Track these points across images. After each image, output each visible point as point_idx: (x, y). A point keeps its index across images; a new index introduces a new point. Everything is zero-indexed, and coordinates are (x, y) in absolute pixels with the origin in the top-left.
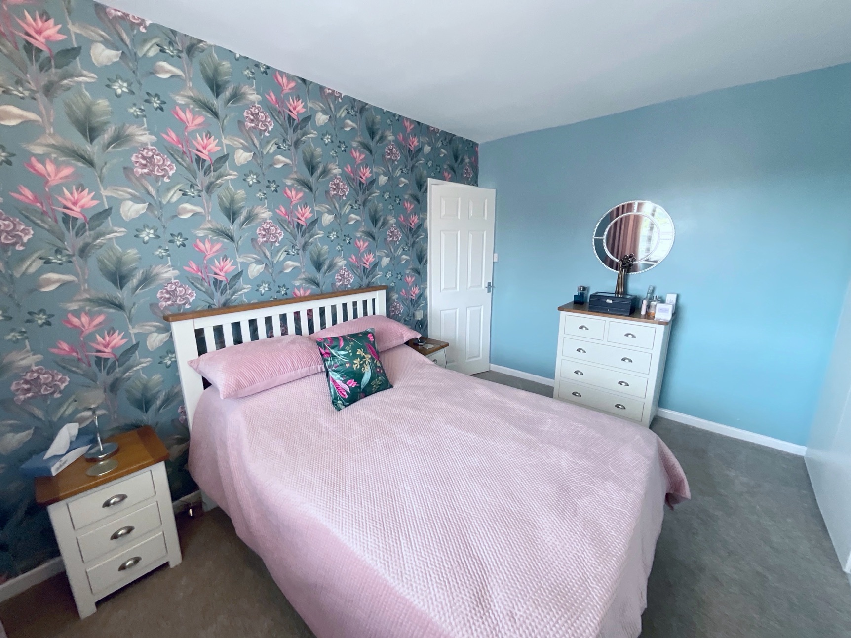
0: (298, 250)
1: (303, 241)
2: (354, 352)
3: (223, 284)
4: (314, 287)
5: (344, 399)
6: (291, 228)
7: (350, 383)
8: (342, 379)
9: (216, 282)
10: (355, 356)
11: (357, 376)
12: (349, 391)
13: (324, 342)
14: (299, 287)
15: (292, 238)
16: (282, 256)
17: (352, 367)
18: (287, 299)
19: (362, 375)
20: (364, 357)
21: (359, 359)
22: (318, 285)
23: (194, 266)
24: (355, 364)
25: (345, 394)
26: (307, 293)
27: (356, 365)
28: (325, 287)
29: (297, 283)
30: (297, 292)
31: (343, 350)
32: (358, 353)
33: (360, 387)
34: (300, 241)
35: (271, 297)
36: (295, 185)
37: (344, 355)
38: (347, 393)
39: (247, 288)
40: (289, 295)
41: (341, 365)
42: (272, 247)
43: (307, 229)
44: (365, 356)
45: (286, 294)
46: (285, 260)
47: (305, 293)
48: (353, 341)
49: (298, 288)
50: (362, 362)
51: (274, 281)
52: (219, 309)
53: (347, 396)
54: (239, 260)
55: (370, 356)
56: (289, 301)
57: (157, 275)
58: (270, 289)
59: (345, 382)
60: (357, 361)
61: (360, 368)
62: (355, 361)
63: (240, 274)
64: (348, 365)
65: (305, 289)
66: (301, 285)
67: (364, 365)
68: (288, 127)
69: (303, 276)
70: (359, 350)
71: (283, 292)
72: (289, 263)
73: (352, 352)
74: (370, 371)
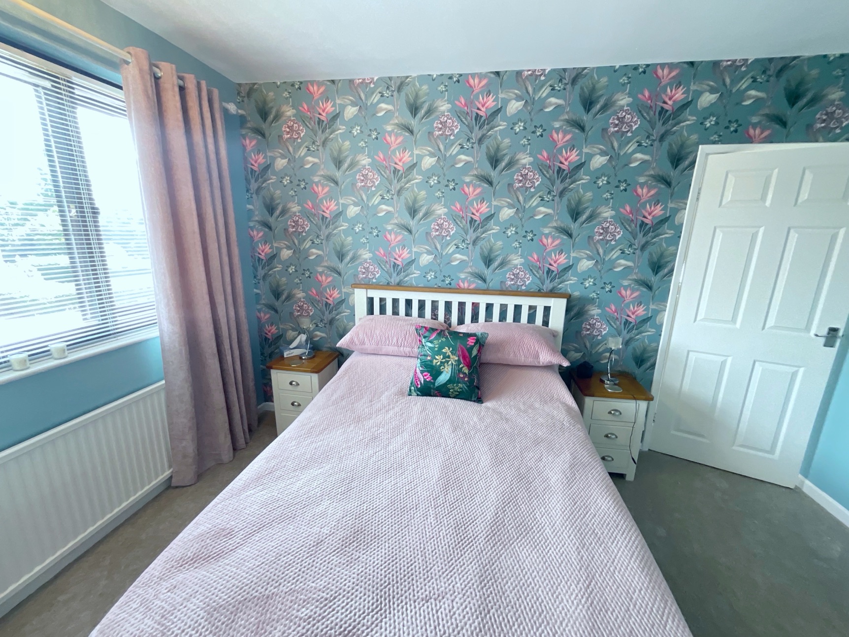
0: (468, 244)
1: (474, 236)
2: (441, 347)
3: (399, 267)
4: (480, 282)
5: (417, 387)
6: (464, 223)
7: (426, 376)
8: (421, 369)
9: (395, 265)
10: (439, 352)
11: (435, 372)
12: (422, 382)
13: (420, 329)
14: (464, 278)
15: (464, 234)
16: (451, 249)
17: (431, 361)
18: (450, 288)
19: (439, 373)
20: (449, 357)
21: (442, 357)
22: (484, 281)
23: (382, 252)
24: (437, 359)
25: (419, 383)
26: (472, 287)
27: (436, 361)
28: (493, 284)
29: (463, 276)
30: (462, 285)
31: (431, 342)
32: (444, 351)
33: (434, 384)
34: (471, 236)
35: (436, 284)
36: (474, 182)
37: (430, 348)
38: (421, 383)
39: (417, 273)
40: (454, 285)
41: (424, 355)
42: (443, 240)
43: (478, 225)
44: (451, 356)
45: (450, 284)
46: (454, 253)
47: (469, 286)
48: (447, 338)
49: (463, 280)
50: (444, 360)
51: (441, 271)
52: (394, 286)
53: (419, 386)
54: (414, 250)
55: (457, 358)
56: (452, 290)
57: (360, 255)
58: (436, 277)
59: (422, 372)
60: (439, 358)
61: (440, 366)
62: (437, 357)
63: (413, 261)
64: (429, 358)
65: (470, 283)
66: (466, 278)
67: (446, 364)
68: (475, 126)
69: (470, 270)
70: (447, 348)
71: (447, 282)
72: (458, 256)
73: (439, 348)
74: (450, 373)
